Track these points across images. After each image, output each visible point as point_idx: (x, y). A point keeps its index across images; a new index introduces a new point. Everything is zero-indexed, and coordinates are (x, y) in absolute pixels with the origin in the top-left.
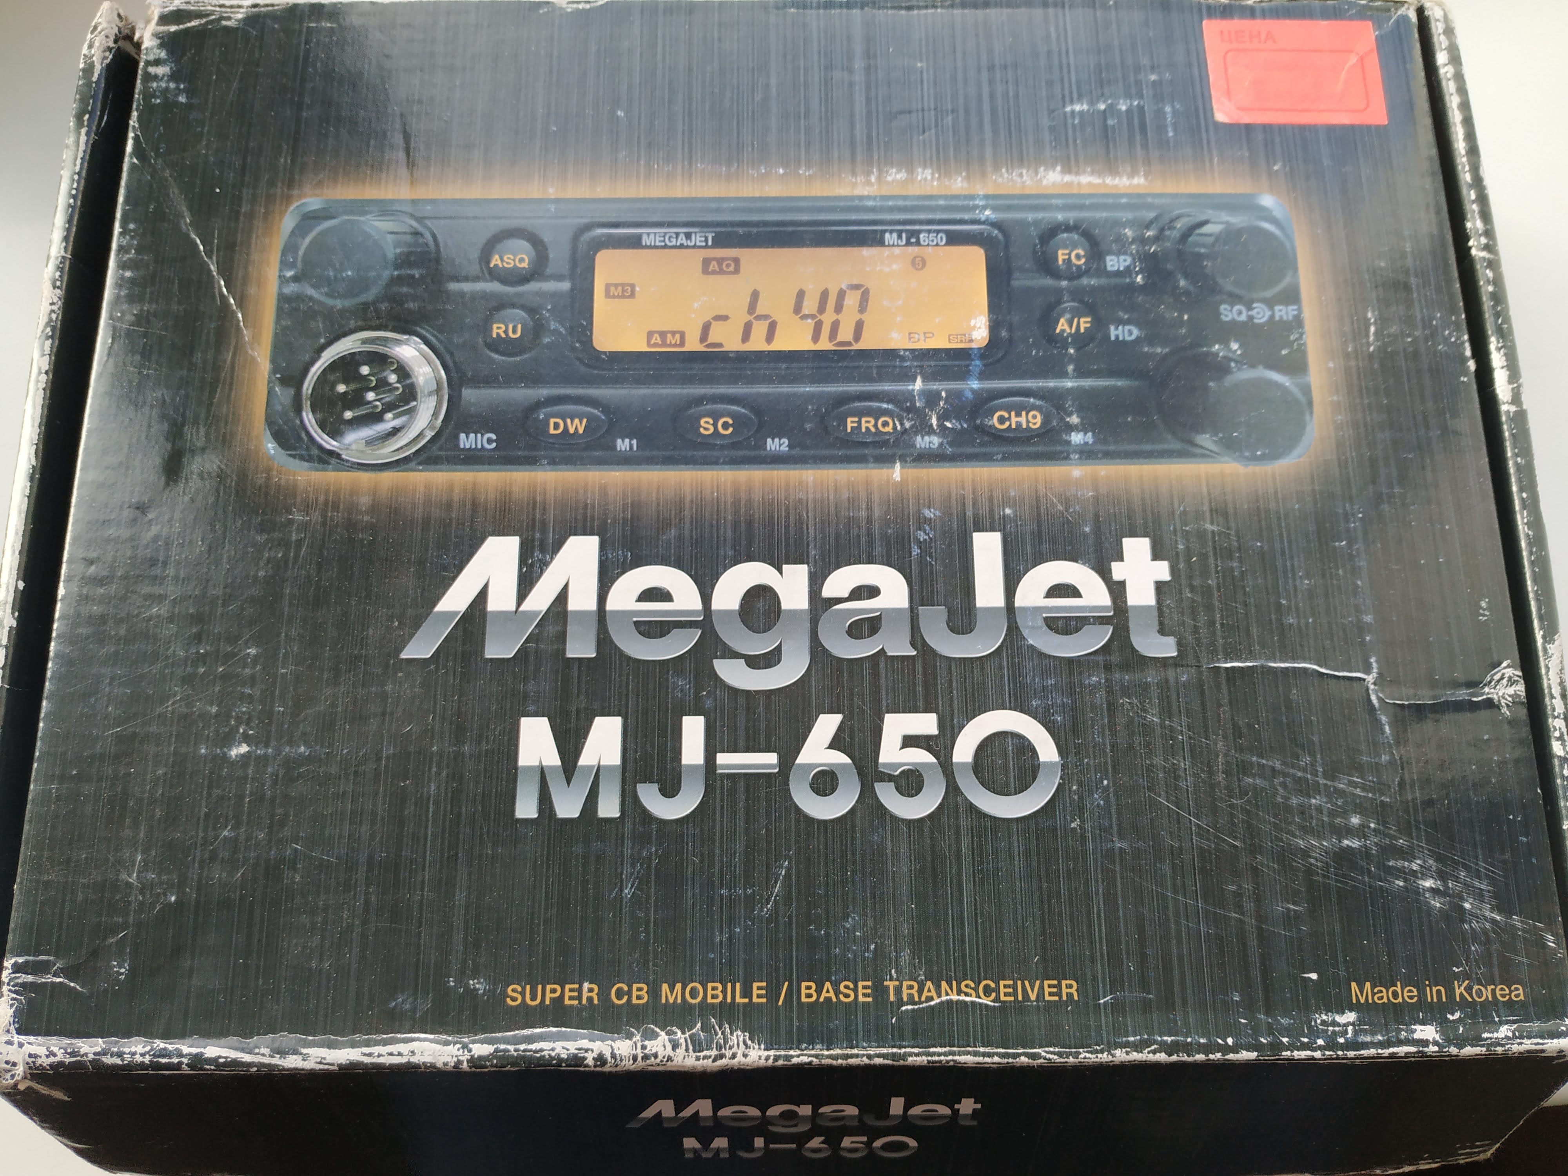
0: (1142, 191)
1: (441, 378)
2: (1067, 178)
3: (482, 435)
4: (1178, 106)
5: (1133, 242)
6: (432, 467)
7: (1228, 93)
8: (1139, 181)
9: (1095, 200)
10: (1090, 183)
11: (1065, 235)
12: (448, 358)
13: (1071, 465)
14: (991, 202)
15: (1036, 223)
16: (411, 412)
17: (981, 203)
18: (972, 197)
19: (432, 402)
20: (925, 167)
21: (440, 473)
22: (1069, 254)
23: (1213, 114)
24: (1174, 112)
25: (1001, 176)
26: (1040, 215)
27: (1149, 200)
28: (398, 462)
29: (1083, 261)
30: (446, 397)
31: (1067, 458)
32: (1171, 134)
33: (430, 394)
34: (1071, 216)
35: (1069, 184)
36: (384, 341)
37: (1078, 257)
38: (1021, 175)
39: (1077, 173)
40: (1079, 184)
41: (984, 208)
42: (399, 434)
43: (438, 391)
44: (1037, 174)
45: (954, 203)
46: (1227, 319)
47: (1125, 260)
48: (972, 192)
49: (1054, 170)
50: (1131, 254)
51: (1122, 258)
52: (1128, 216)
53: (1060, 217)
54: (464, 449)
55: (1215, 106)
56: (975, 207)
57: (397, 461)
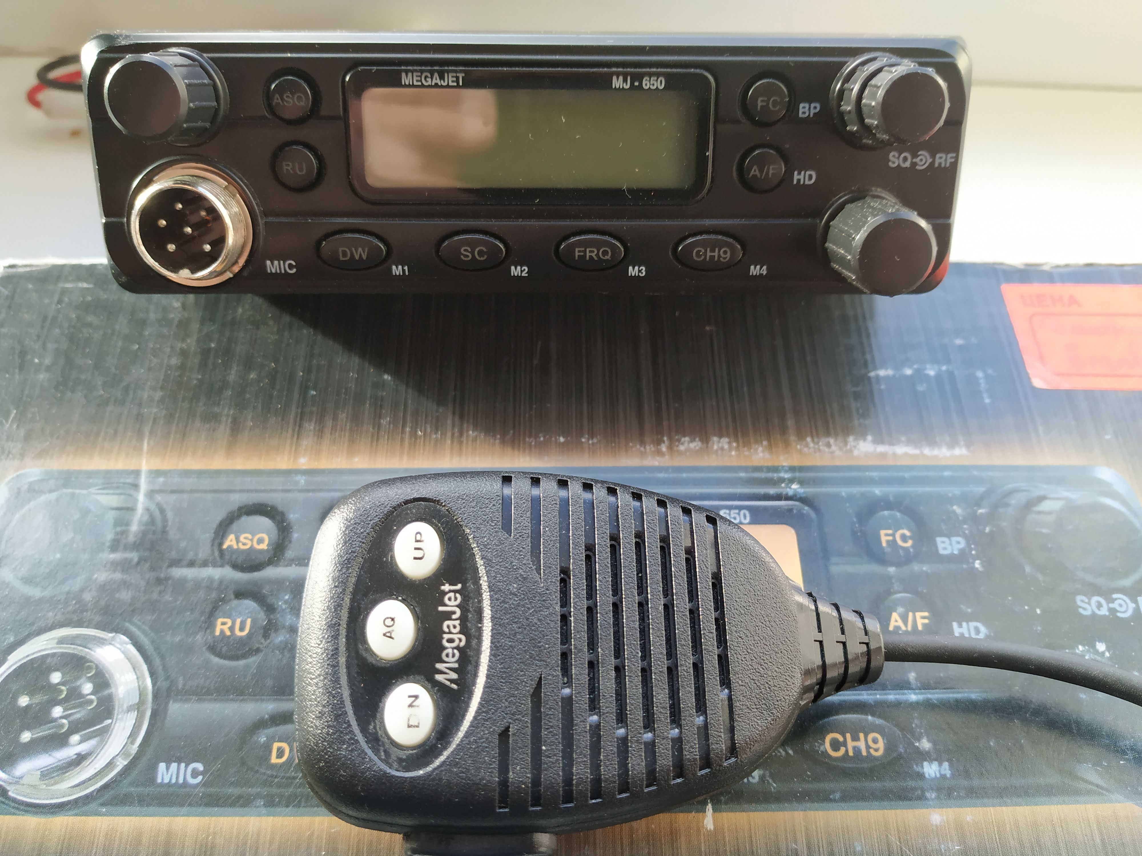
0: (966, 463)
1: (145, 688)
2: (881, 449)
3: (186, 767)
4: (990, 371)
5: (964, 522)
6: (118, 809)
7: (1041, 358)
8: (960, 451)
9: (915, 473)
10: (906, 454)
11: (886, 513)
12: (157, 662)
13: (928, 807)
14: (797, 474)
15: (850, 498)
16: (104, 733)
17: (787, 476)
18: (776, 469)
19: (131, 719)
20: (721, 436)
21: (127, 819)
22: (893, 535)
23: (1029, 379)
24: (987, 377)
25: (807, 446)
26: (855, 490)
27: (975, 473)
28: (76, 803)
29: (910, 543)
30: (148, 713)
31: (922, 798)
32: (987, 401)
33: (130, 709)
34: (891, 491)
35: (884, 455)
36: (85, 641)
37: (904, 538)
38: (829, 445)
39: (891, 444)
40: (895, 455)
41: (791, 481)
42: (85, 763)
43: (139, 707)
44: (846, 444)
45: (757, 475)
46: (1088, 613)
47: (958, 543)
48: (776, 464)
49: (865, 440)
50: (965, 537)
51: (954, 539)
52: (956, 491)
53: (877, 491)
54: (162, 785)
55: (1030, 371)
56: (782, 480)
57: (76, 801)
